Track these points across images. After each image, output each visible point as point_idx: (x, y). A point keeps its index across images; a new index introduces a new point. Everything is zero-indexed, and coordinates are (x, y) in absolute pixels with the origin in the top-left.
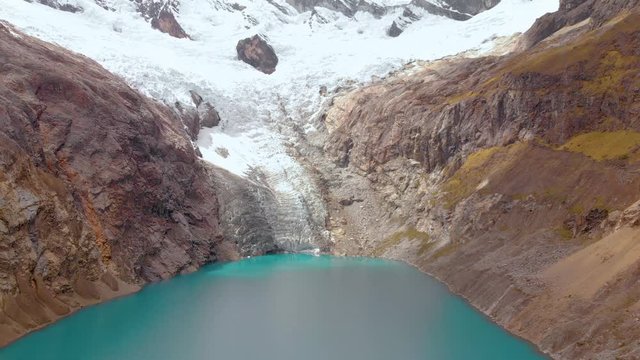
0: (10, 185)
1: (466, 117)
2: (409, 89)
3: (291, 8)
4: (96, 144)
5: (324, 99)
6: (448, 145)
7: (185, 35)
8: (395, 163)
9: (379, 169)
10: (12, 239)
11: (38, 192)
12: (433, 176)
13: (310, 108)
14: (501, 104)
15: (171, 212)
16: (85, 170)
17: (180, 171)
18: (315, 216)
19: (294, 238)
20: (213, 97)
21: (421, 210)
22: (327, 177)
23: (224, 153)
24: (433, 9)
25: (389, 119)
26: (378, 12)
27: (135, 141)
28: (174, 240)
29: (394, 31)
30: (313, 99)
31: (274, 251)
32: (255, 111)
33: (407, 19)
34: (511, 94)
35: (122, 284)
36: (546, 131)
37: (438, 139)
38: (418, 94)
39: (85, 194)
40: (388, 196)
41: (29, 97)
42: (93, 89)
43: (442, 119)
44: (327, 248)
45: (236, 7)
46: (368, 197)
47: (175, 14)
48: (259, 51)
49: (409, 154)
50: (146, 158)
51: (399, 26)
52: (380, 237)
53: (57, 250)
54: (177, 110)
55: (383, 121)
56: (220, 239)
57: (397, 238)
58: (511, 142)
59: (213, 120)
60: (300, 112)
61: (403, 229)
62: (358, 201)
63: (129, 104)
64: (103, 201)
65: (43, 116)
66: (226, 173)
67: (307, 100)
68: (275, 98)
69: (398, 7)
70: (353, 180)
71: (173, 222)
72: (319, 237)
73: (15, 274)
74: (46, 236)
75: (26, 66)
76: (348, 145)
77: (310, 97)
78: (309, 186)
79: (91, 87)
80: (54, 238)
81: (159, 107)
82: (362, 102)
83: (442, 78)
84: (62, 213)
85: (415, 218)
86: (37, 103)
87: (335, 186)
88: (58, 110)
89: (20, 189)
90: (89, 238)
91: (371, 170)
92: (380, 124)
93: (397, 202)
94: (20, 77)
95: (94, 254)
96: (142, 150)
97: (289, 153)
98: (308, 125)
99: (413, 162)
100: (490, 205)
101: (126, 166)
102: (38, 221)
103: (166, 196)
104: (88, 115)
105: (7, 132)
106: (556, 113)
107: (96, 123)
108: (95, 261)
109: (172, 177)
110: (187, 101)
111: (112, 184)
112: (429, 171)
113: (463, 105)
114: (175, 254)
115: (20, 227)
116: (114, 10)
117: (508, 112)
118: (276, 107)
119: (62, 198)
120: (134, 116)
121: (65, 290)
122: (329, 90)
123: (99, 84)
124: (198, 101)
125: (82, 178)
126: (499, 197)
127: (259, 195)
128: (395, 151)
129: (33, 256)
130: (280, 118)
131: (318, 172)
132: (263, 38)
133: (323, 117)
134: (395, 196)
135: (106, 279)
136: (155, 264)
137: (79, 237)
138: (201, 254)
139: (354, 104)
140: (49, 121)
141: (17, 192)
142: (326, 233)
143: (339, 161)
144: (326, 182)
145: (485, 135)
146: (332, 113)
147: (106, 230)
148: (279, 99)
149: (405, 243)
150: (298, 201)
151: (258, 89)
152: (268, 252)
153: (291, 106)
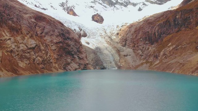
0: (28, 38)
1: (163, 26)
2: (145, 21)
3: (108, 6)
4: (52, 33)
5: (118, 29)
6: (158, 35)
7: (77, 15)
8: (141, 43)
9: (136, 46)
10: (29, 51)
11: (36, 41)
13: (114, 32)
14: (174, 20)
15: (73, 55)
16: (49, 39)
17: (76, 44)
18: (116, 59)
19: (109, 65)
20: (85, 29)
21: (150, 55)
23: (88, 43)
24: (152, 2)
26: (134, 5)
27: (63, 34)
28: (74, 62)
29: (140, 10)
30: (115, 29)
31: (104, 68)
32: (97, 33)
33: (144, 6)
34: (177, 17)
35: (59, 70)
36: (189, 26)
38: (148, 22)
39: (49, 45)
40: (139, 53)
41: (33, 20)
42: (51, 20)
43: (156, 28)
44: (120, 68)
45: (91, 7)
46: (132, 54)
47: (74, 9)
48: (98, 18)
50: (66, 39)
51: (141, 8)
52: (137, 64)
53: (41, 57)
54: (75, 31)
56: (88, 64)
57: (142, 64)
58: (178, 31)
59: (85, 35)
60: (111, 33)
61: (144, 61)
62: (129, 55)
63: (61, 25)
64: (54, 48)
65: (37, 25)
66: (89, 48)
69: (141, 3)
70: (127, 50)
71: (74, 57)
72: (117, 65)
73: (29, 60)
74: (38, 53)
75: (32, 13)
76: (126, 40)
77: (114, 29)
78: (114, 52)
79: (50, 20)
80: (40, 53)
81: (69, 29)
82: (130, 28)
83: (155, 17)
84: (42, 48)
85: (148, 58)
86: (35, 22)
87: (122, 51)
88: (41, 24)
89: (31, 39)
90: (50, 56)
91: (133, 46)
92: (136, 32)
93: (142, 54)
94: (31, 15)
95: (51, 61)
96: (65, 37)
97: (107, 43)
98: (113, 36)
99: (147, 42)
100: (172, 48)
101: (60, 39)
102: (36, 48)
103: (72, 50)
104: (49, 26)
105: (27, 25)
106: (192, 20)
107: (52, 27)
108: (52, 63)
110: (78, 29)
111: (56, 43)
112: (152, 44)
113: (162, 23)
114: (74, 65)
115: (30, 48)
116: (56, 9)
118: (104, 32)
119: (42, 44)
120: (63, 28)
121: (43, 68)
122: (119, 26)
123: (52, 19)
124: (81, 30)
125: (48, 41)
126: (174, 46)
127: (98, 53)
129: (34, 57)
130: (105, 35)
131: (116, 48)
132: (99, 14)
133: (118, 34)
134: (141, 53)
135: (55, 68)
136: (69, 67)
137: (47, 55)
138: (82, 67)
139: (127, 29)
140: (39, 26)
141: (30, 40)
142: (119, 64)
143: (123, 45)
144: (119, 50)
145: (170, 31)
146: (121, 32)
147: (55, 55)
148: (104, 30)
149: (145, 65)
150: (110, 55)
151: (98, 27)
152: (102, 69)
153: (108, 32)
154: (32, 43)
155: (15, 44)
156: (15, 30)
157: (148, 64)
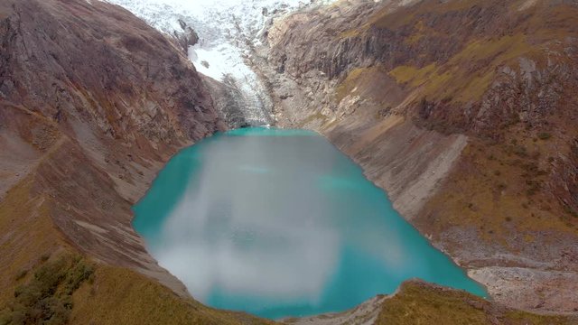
0: (145, 100)
1: (351, 48)
2: (321, 21)
4: (162, 74)
5: (266, 19)
6: (340, 64)
8: (312, 73)
9: (303, 76)
10: (153, 123)
11: (153, 102)
12: (332, 82)
13: (256, 27)
14: (368, 42)
15: (194, 106)
16: (161, 88)
18: (266, 106)
19: (256, 119)
21: (324, 103)
22: (271, 81)
23: (206, 65)
25: (309, 44)
27: (174, 69)
28: (199, 120)
30: (258, 19)
31: (245, 126)
32: (219, 30)
34: (373, 38)
35: (187, 141)
36: (386, 62)
37: (336, 60)
39: (164, 100)
40: (307, 93)
41: (126, 51)
43: (338, 48)
44: (274, 124)
46: (296, 93)
49: (320, 68)
52: (302, 118)
53: (165, 127)
54: (176, 38)
55: (306, 45)
56: (218, 119)
57: (311, 118)
58: (371, 66)
59: (194, 40)
60: (250, 29)
61: (314, 113)
62: (291, 96)
64: (171, 103)
66: (212, 79)
67: (254, 19)
68: (232, 18)
70: (287, 82)
71: (196, 111)
72: (269, 119)
73: (158, 137)
74: (161, 121)
75: (117, 32)
76: (284, 59)
77: (256, 17)
78: (262, 87)
80: (163, 122)
81: (170, 40)
82: (292, 27)
83: (342, 16)
84: (163, 111)
85: (321, 107)
86: (130, 53)
87: (276, 87)
88: (139, 56)
89: (148, 101)
91: (298, 76)
92: (303, 47)
93: (312, 97)
94: (117, 39)
95: (174, 128)
96: (177, 73)
97: (245, 62)
99: (322, 73)
100: (354, 102)
101: (176, 85)
102: (157, 115)
103: (191, 98)
104: (153, 58)
106: (391, 53)
108: (175, 131)
109: (190, 87)
111: (174, 95)
112: (330, 79)
113: (350, 40)
114: (201, 128)
115: (154, 118)
117: (371, 48)
118: (233, 26)
120: (168, 53)
122: (269, 11)
124: (183, 26)
125: (161, 92)
126: (358, 97)
127: (233, 93)
128: (312, 65)
129: (159, 129)
130: (237, 35)
131: (266, 78)
133: (266, 34)
134: (311, 93)
136: (196, 132)
138: (211, 128)
139: (287, 28)
140: (137, 63)
141: (148, 103)
142: (272, 116)
143: (278, 69)
144: (271, 84)
145: (360, 60)
146: (272, 31)
147: (176, 117)
148: (234, 19)
149: (315, 121)
150: (256, 97)
151: (219, 11)
152: (242, 127)
153: (243, 25)
154: (152, 107)
155: (140, 117)
156: (128, 91)
157: (321, 120)
